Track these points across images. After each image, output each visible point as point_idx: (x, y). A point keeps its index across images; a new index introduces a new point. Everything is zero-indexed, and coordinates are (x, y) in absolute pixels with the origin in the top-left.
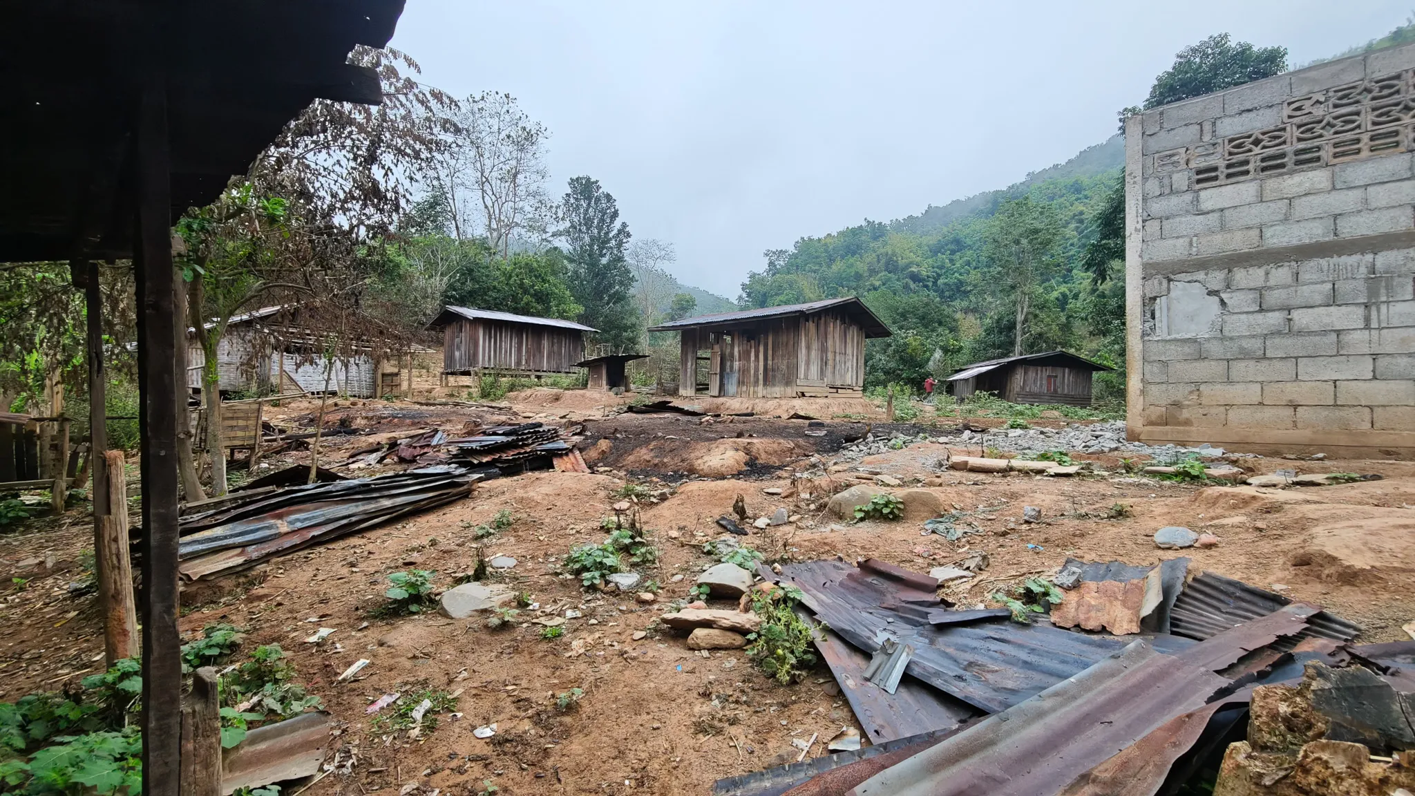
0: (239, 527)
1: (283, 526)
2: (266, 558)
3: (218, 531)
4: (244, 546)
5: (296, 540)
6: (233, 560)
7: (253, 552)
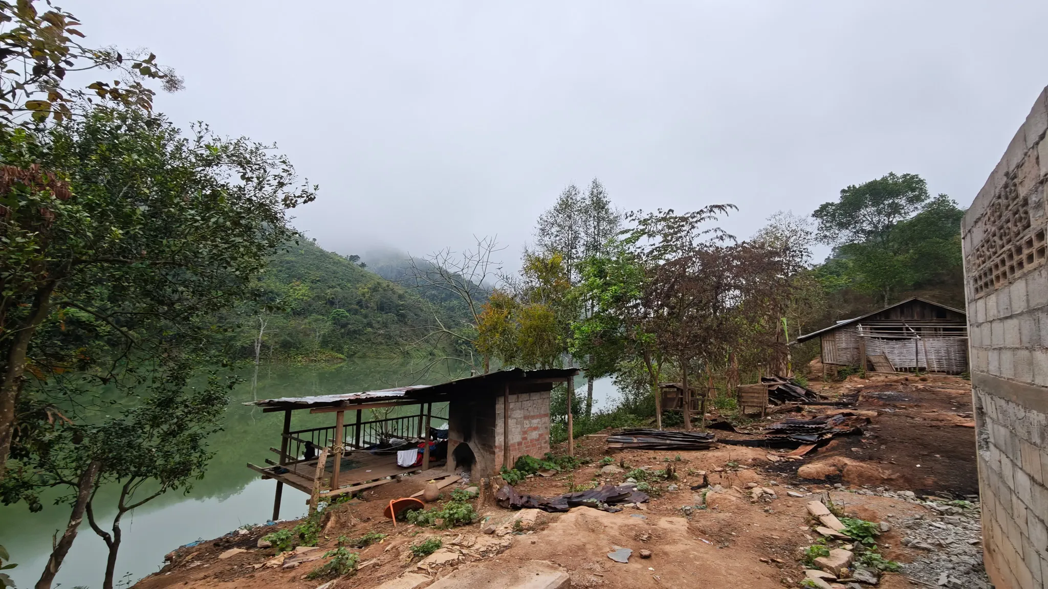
0: (624, 437)
1: (635, 441)
2: (626, 448)
3: (619, 437)
4: (624, 443)
5: (636, 445)
6: (618, 446)
7: (625, 445)
